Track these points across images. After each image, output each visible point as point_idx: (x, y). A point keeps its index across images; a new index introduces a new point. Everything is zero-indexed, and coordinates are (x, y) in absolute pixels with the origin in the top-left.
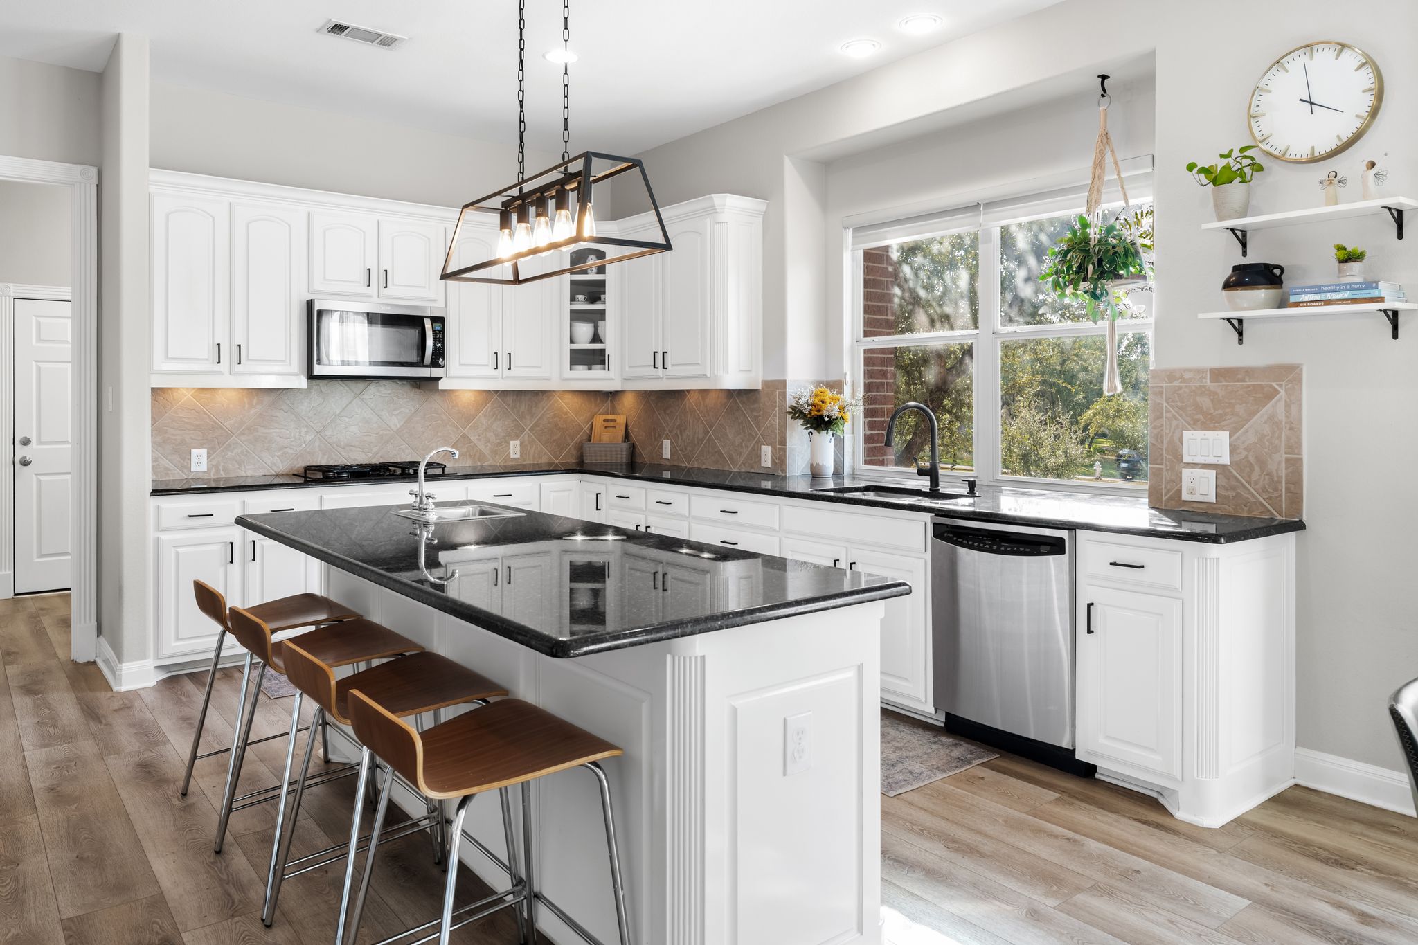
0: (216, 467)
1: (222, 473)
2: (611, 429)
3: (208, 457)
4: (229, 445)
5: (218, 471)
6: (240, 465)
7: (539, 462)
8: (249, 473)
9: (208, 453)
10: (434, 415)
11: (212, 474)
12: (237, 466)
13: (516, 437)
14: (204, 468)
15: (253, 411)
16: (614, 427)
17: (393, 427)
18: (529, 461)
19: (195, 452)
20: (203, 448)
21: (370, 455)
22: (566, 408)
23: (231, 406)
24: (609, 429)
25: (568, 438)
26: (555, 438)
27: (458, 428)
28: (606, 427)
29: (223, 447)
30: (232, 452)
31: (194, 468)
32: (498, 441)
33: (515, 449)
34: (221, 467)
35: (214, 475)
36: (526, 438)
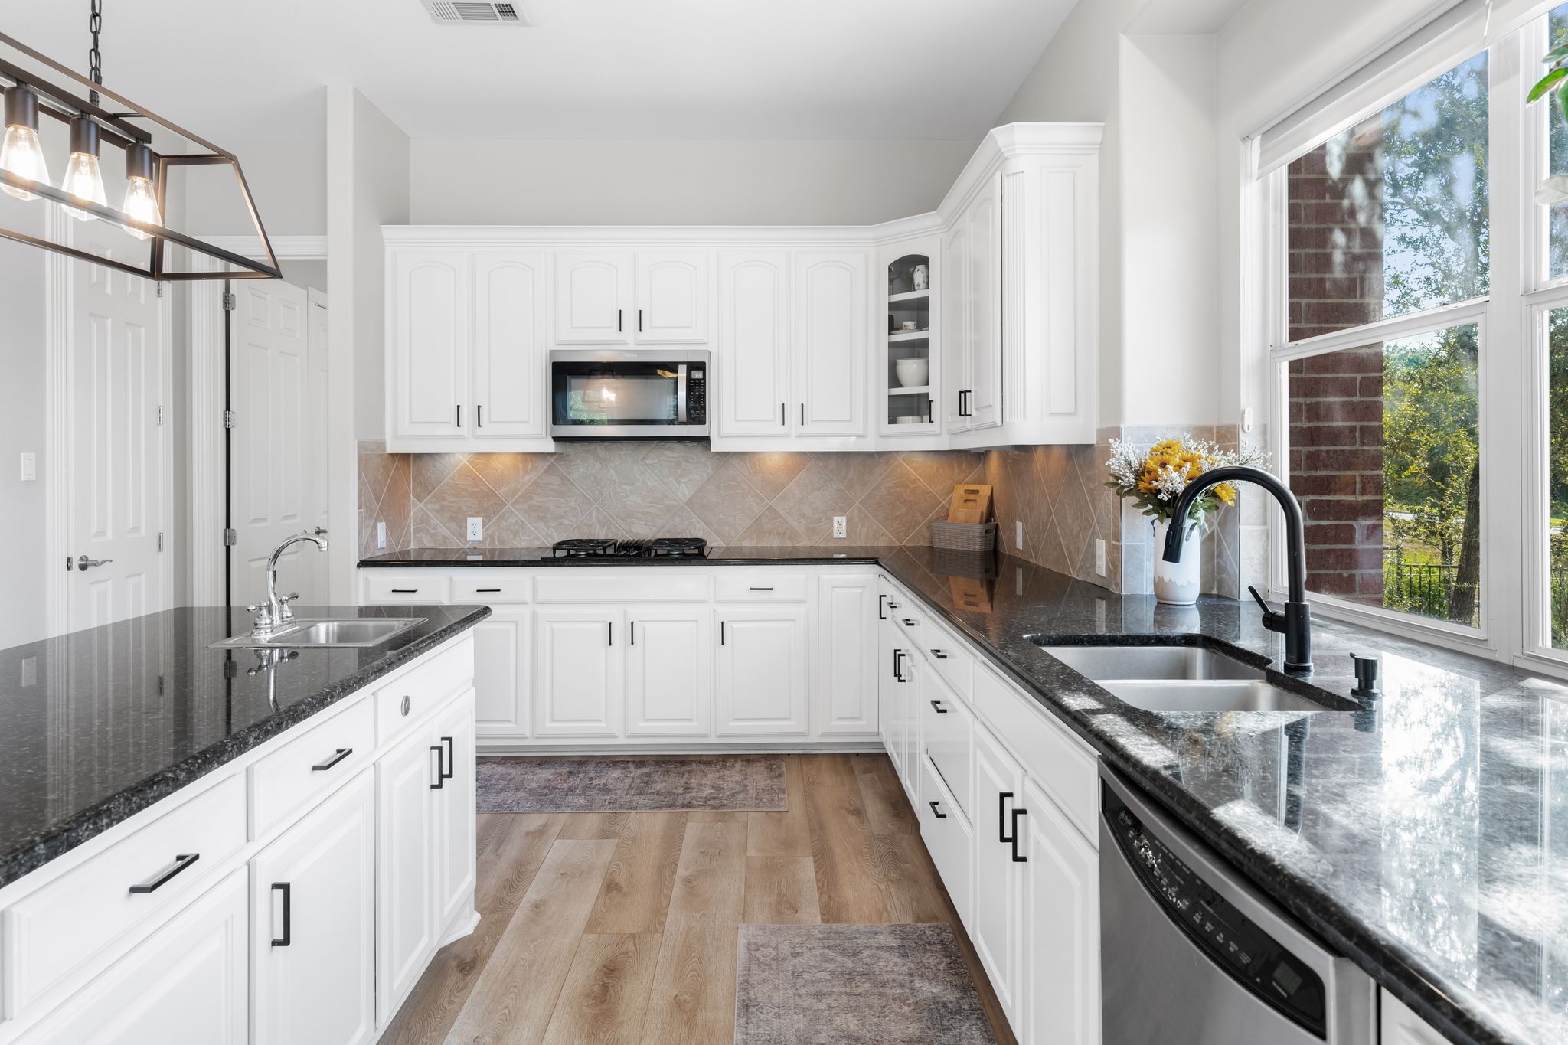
0: (492, 537)
1: (497, 543)
2: (972, 503)
3: (484, 526)
4: (504, 514)
5: (493, 540)
6: (515, 536)
7: (875, 545)
8: (524, 545)
9: (484, 522)
10: (733, 483)
11: (487, 543)
12: (512, 537)
13: (842, 512)
14: (479, 537)
15: (527, 477)
16: (975, 501)
17: (681, 496)
18: (860, 542)
19: (471, 520)
20: (479, 516)
21: (654, 529)
22: (914, 475)
23: (506, 472)
24: (969, 503)
25: (918, 514)
26: (898, 514)
27: (761, 499)
28: (965, 501)
29: (498, 516)
30: (507, 522)
31: (470, 538)
32: (817, 516)
33: (839, 526)
34: (496, 538)
35: (489, 545)
36: (856, 512)
